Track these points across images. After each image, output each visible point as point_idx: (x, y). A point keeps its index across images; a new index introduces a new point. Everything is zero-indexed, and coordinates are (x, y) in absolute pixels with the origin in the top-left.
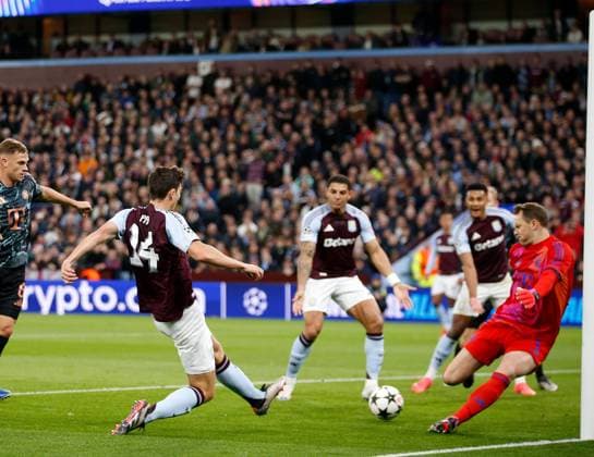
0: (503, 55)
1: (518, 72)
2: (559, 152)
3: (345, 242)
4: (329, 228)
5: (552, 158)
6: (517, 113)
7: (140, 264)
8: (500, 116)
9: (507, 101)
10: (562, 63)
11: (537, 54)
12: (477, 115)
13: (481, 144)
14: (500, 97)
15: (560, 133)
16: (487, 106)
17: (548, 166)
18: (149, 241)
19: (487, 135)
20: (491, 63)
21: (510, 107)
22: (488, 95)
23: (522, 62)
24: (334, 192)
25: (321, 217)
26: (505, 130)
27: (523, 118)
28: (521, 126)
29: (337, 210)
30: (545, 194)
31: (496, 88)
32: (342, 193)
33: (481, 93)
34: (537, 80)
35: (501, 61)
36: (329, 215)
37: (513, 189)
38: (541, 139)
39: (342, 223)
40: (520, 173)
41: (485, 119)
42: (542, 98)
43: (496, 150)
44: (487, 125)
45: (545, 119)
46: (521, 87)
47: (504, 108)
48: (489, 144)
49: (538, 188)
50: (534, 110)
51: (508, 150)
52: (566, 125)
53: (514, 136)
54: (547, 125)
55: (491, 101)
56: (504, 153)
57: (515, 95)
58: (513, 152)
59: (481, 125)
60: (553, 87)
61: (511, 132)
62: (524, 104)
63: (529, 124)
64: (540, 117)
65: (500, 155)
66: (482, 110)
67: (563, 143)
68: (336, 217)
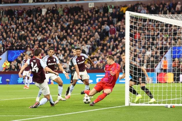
0: (10, 7)
1: (15, 12)
2: (30, 35)
3: (53, 64)
4: (49, 61)
5: (28, 36)
6: (16, 24)
7: (34, 71)
8: (11, 25)
9: (12, 20)
10: (27, 9)
11: (20, 6)
12: (4, 24)
13: (6, 33)
14: (10, 19)
15: (30, 29)
16: (7, 22)
17: (28, 38)
19: (8, 30)
20: (7, 9)
21: (13, 22)
22: (7, 18)
23: (16, 9)
24: (51, 52)
25: (47, 58)
26: (13, 28)
27: (18, 25)
28: (17, 27)
29: (51, 56)
30: (27, 47)
31: (8, 16)
32: (53, 52)
33: (5, 18)
34: (20, 14)
35: (10, 8)
36: (49, 58)
37: (18, 45)
38: (24, 31)
39: (52, 59)
40: (19, 41)
41: (7, 25)
42: (22, 19)
43: (11, 35)
44: (7, 27)
45: (24, 25)
46: (16, 16)
47: (12, 22)
48: (9, 33)
49: (25, 45)
50: (21, 23)
51: (15, 34)
52: (30, 27)
53: (16, 30)
54: (25, 27)
55: (8, 20)
56: (14, 35)
57: (15, 18)
58: (16, 35)
59: (6, 27)
60: (25, 16)
61: (15, 29)
62: (17, 21)
63: (20, 27)
64: (23, 24)
65: (13, 36)
66: (5, 23)
67: (31, 32)
68: (51, 58)
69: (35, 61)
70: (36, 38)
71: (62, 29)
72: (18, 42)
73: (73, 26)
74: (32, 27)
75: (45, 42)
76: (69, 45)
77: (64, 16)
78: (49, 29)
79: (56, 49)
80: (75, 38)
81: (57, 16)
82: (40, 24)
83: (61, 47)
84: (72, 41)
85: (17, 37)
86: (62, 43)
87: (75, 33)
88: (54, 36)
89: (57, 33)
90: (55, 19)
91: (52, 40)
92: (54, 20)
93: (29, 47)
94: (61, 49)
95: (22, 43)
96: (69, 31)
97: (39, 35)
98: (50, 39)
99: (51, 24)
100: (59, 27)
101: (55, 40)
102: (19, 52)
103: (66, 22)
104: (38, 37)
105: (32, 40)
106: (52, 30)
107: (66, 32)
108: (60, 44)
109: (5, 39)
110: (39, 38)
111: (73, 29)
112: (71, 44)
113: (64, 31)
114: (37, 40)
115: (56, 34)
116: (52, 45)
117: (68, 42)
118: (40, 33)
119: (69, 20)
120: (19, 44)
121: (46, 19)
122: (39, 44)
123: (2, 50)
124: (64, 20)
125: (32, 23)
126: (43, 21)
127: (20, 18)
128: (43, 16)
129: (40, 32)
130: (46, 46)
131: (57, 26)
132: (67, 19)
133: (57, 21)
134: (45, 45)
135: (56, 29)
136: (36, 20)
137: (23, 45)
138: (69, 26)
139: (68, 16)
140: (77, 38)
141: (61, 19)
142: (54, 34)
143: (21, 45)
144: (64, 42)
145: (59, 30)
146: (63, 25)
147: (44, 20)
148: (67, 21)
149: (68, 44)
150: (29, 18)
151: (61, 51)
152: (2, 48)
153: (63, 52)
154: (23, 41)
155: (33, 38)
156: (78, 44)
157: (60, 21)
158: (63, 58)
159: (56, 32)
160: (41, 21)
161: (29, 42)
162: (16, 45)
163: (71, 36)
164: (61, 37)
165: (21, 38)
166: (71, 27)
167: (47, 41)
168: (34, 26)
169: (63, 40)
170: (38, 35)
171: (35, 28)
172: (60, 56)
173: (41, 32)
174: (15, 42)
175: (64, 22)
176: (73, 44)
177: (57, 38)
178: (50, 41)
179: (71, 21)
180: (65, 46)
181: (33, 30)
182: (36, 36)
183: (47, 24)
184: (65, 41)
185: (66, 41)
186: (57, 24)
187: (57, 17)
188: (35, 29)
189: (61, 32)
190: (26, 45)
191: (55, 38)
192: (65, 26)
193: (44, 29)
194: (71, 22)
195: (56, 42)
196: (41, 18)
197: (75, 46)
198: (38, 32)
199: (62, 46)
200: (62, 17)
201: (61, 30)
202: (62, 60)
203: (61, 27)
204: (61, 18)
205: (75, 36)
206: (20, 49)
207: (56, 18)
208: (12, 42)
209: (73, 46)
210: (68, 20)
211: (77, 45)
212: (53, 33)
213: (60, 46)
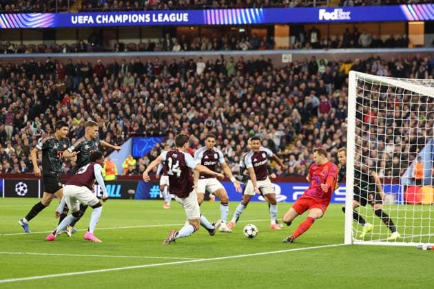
0: (138, 57)
1: (147, 67)
2: (174, 110)
3: (213, 163)
4: (207, 157)
5: (170, 112)
6: (149, 89)
7: (173, 174)
8: (140, 90)
9: (142, 81)
10: (170, 62)
11: (157, 57)
12: (127, 90)
13: (131, 105)
14: (138, 80)
15: (173, 99)
16: (132, 85)
17: (169, 117)
18: (177, 164)
19: (133, 101)
20: (133, 62)
21: (144, 86)
22: (132, 78)
23: (149, 62)
24: (209, 141)
25: (203, 152)
26: (143, 97)
27: (152, 91)
28: (151, 96)
29: (210, 150)
30: (169, 131)
31: (135, 75)
33: (129, 78)
34: (157, 71)
35: (138, 60)
36: (206, 151)
37: (151, 129)
38: (163, 102)
39: (212, 155)
40: (154, 120)
41: (132, 91)
42: (161, 81)
43: (140, 108)
44: (133, 95)
45: (164, 92)
46: (149, 74)
47: (141, 86)
48: (136, 105)
49: (165, 128)
50: (157, 87)
51: (146, 108)
52: (175, 95)
53: (148, 101)
54: (165, 95)
55: (134, 82)
56: (144, 110)
57: (146, 79)
58: (149, 109)
59: (130, 94)
60: (166, 75)
61: (147, 99)
62: (152, 84)
63: (156, 95)
64: (161, 90)
65: (142, 111)
66: (130, 87)
67: (175, 105)
68: (209, 153)
69: (176, 156)
70: (185, 117)
71: (233, 100)
72: (151, 122)
73: (253, 95)
74: (178, 96)
75: (201, 124)
76: (244, 131)
77: (237, 77)
78: (209, 101)
79: (220, 137)
80: (257, 117)
81: (225, 76)
82: (192, 91)
83: (229, 134)
84: (251, 123)
85: (150, 113)
86: (232, 126)
87: (256, 108)
88: (217, 114)
89: (223, 107)
90: (220, 82)
91: (213, 121)
92: (218, 84)
93: (172, 132)
94: (230, 137)
95: (159, 125)
96: (245, 104)
97: (190, 112)
98: (210, 118)
99: (213, 91)
100: (227, 97)
101: (218, 121)
102: (153, 141)
103: (240, 88)
104: (188, 114)
105: (177, 119)
106: (214, 101)
107: (240, 106)
108: (229, 128)
109: (128, 117)
110: (191, 116)
111: (253, 101)
112: (248, 128)
113: (236, 105)
114: (187, 119)
115: (222, 109)
116: (214, 130)
117: (242, 125)
118: (193, 108)
119: (246, 84)
120: (154, 127)
121: (204, 82)
122: (190, 126)
123: (123, 136)
124: (237, 84)
125: (177, 89)
126: (198, 85)
127: (156, 78)
128: (199, 77)
129: (192, 105)
130: (202, 132)
131: (223, 96)
132: (241, 82)
133: (224, 87)
134: (201, 130)
135: (221, 100)
136: (186, 84)
137: (161, 129)
138: (244, 96)
139: (245, 77)
140: (260, 118)
141: (231, 83)
142: (217, 110)
143: (158, 129)
144: (236, 125)
145: (228, 102)
146: (235, 94)
147: (201, 84)
148: (242, 86)
149: (243, 128)
150: (173, 79)
151: (230, 141)
152: (123, 133)
153: (233, 143)
154: (161, 121)
155: (179, 116)
156: (262, 128)
157: (229, 86)
158: (234, 153)
159: (221, 105)
160: (195, 85)
161: (172, 123)
162: (147, 127)
163: (249, 114)
164: (230, 115)
165: (158, 115)
166: (249, 97)
167: (205, 123)
168: (182, 94)
169: (234, 121)
170: (188, 110)
171: (183, 97)
172: (228, 150)
173: (194, 105)
174: (146, 123)
175: (236, 89)
176: (252, 128)
177: (223, 118)
178: (210, 122)
179: (248, 87)
180: (237, 132)
181: (181, 101)
182: (185, 112)
183: (206, 92)
184: (237, 123)
185: (240, 123)
186: (224, 92)
187: (224, 79)
188: (184, 100)
189: (230, 106)
190: (167, 129)
191: (220, 116)
192: (239, 95)
193: (200, 99)
194: (250, 89)
195: (220, 124)
196: (195, 80)
197: (256, 132)
198: (189, 106)
199: (232, 132)
200: (233, 79)
201: (230, 102)
202: (231, 157)
203: (230, 97)
204: (231, 80)
205: (256, 114)
206: (156, 135)
207: (222, 80)
208: (142, 123)
209: (252, 132)
210: (243, 84)
211: (260, 131)
212: (215, 108)
213: (227, 131)
